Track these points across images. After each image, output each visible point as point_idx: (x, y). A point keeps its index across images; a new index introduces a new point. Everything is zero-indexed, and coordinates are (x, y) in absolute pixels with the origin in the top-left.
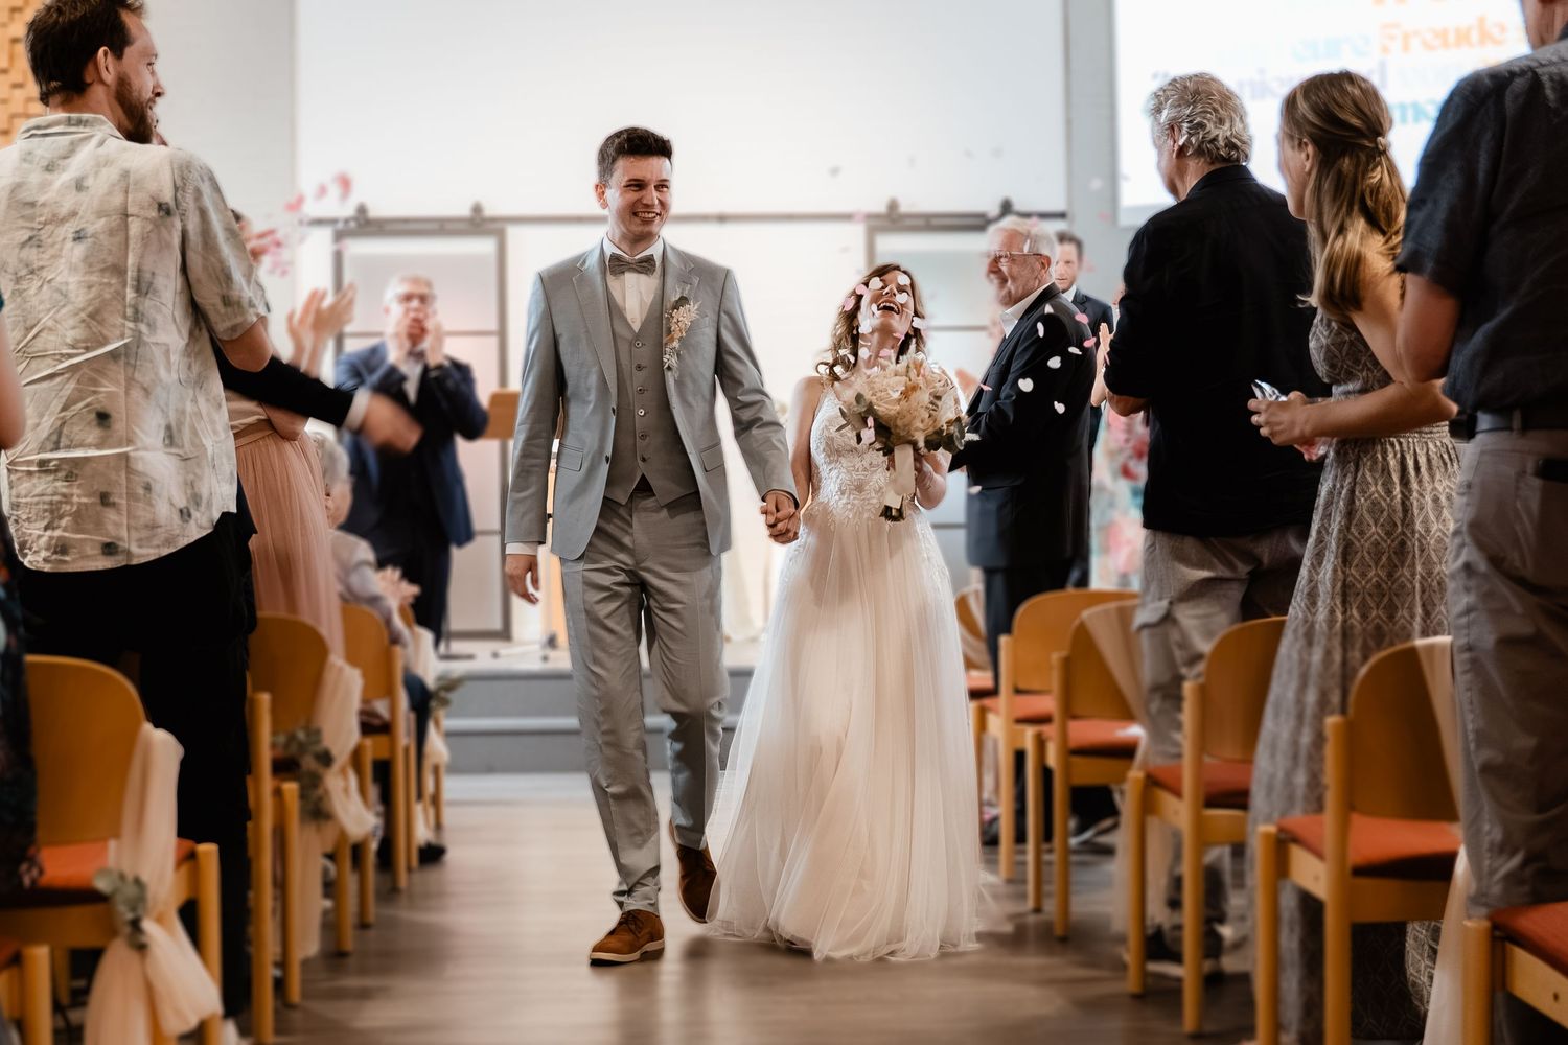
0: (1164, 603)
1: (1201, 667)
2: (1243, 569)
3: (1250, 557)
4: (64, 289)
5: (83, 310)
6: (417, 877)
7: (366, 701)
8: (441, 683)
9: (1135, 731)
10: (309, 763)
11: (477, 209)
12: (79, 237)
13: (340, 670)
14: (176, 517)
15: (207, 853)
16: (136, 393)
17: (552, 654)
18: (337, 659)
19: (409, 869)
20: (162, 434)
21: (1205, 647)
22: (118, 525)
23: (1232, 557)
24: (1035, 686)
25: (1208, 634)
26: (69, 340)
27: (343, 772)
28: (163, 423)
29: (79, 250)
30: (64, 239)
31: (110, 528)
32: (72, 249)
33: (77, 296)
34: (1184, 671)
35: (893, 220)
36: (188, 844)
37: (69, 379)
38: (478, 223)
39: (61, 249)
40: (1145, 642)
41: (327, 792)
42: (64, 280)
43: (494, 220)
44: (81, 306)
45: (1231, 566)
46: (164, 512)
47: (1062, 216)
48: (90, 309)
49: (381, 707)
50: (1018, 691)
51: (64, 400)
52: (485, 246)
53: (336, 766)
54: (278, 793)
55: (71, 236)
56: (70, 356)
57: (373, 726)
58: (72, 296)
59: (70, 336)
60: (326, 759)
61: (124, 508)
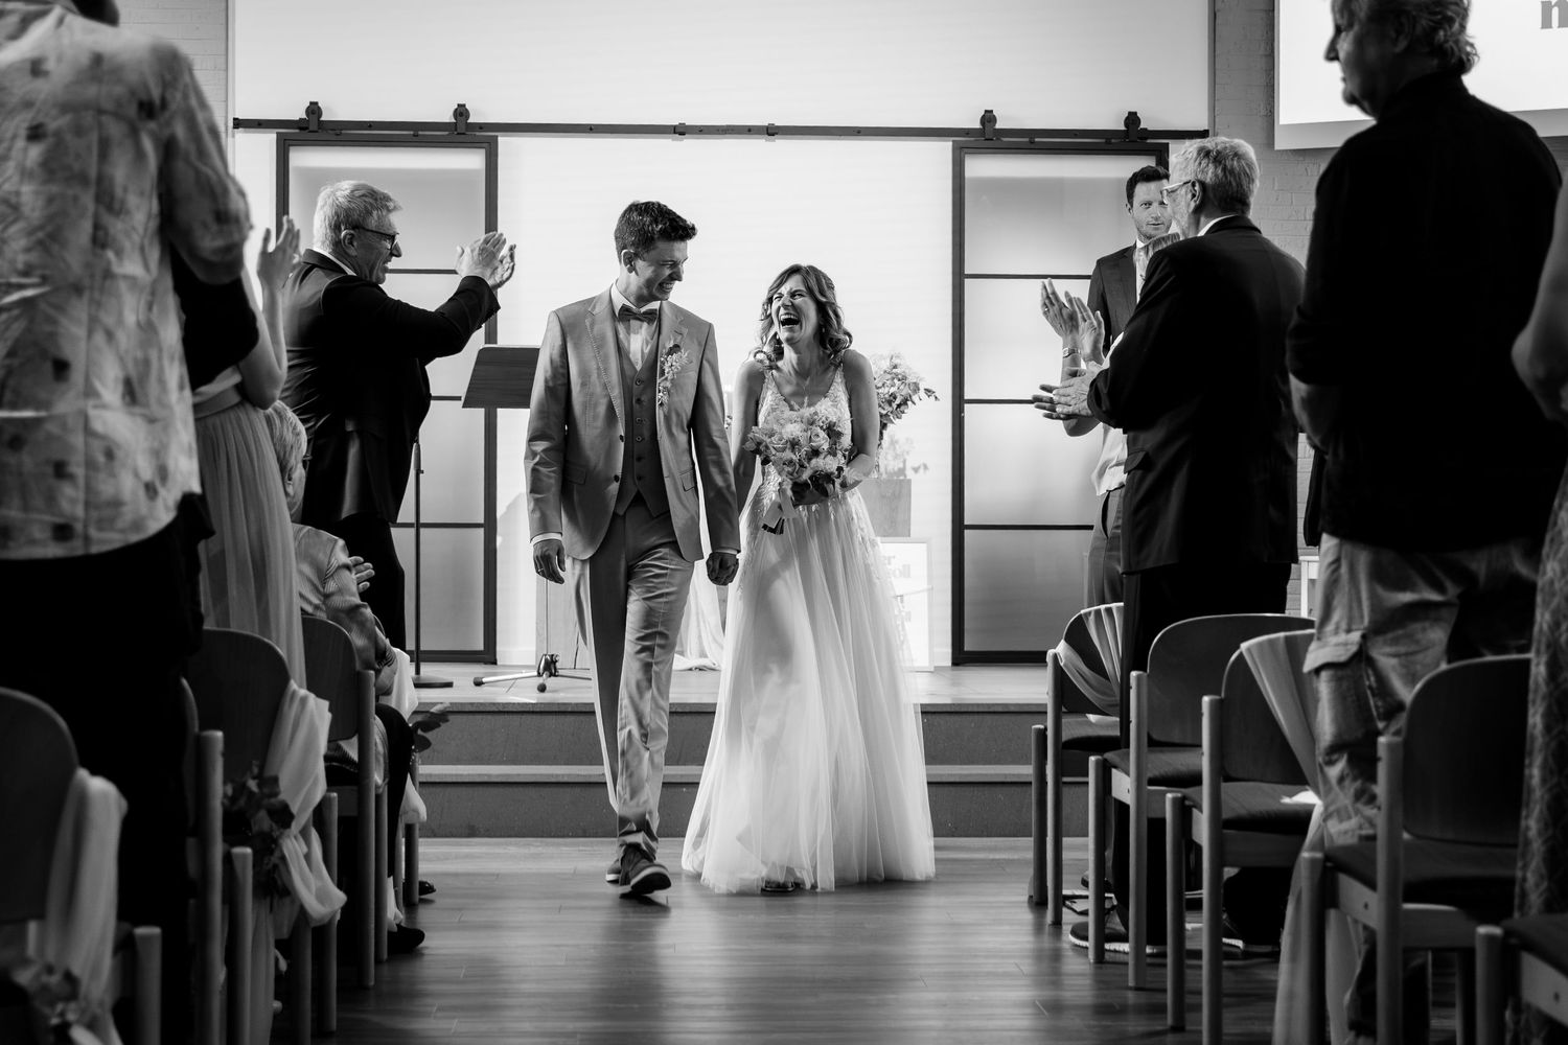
0: (1356, 636)
1: (1401, 721)
2: (1453, 591)
3: (1465, 577)
4: (13, 200)
5: (41, 227)
6: (386, 970)
7: (333, 740)
8: (419, 718)
9: (1307, 797)
10: (263, 821)
11: (461, 112)
12: (35, 134)
13: (304, 700)
14: (141, 492)
15: (147, 939)
16: (99, 338)
17: (551, 682)
18: (297, 687)
19: (378, 961)
20: (120, 388)
21: (1407, 694)
22: (73, 501)
23: (1439, 574)
24: (1176, 738)
25: (1411, 679)
26: (20, 266)
27: (304, 833)
28: (120, 375)
29: (35, 152)
30: (14, 137)
31: (65, 506)
32: (25, 150)
33: (33, 210)
34: (1381, 725)
35: (988, 137)
36: (126, 926)
37: (16, 318)
38: (461, 131)
39: (9, 149)
40: (1324, 687)
41: (283, 858)
42: (13, 189)
43: (482, 127)
44: (36, 223)
45: (1441, 589)
46: (127, 486)
47: (1203, 134)
48: (49, 228)
49: (351, 749)
50: (1154, 744)
51: (9, 343)
52: (471, 161)
53: (295, 827)
54: (228, 859)
55: (23, 133)
56: (21, 287)
57: (342, 772)
58: (26, 210)
59: (21, 260)
60: (284, 816)
61: (81, 481)
